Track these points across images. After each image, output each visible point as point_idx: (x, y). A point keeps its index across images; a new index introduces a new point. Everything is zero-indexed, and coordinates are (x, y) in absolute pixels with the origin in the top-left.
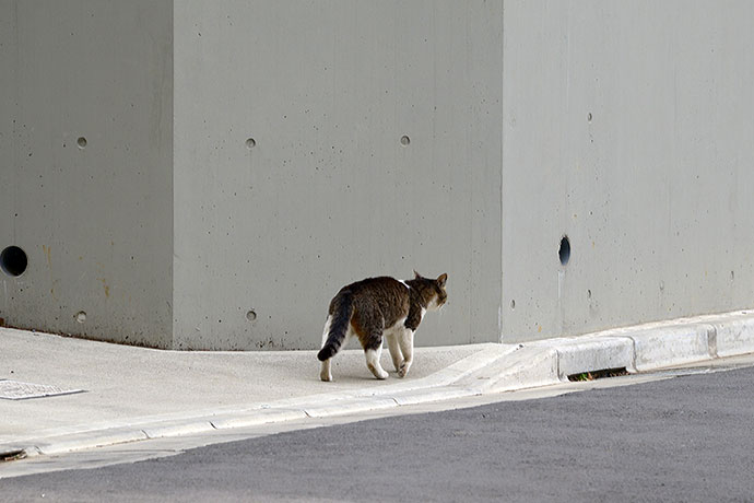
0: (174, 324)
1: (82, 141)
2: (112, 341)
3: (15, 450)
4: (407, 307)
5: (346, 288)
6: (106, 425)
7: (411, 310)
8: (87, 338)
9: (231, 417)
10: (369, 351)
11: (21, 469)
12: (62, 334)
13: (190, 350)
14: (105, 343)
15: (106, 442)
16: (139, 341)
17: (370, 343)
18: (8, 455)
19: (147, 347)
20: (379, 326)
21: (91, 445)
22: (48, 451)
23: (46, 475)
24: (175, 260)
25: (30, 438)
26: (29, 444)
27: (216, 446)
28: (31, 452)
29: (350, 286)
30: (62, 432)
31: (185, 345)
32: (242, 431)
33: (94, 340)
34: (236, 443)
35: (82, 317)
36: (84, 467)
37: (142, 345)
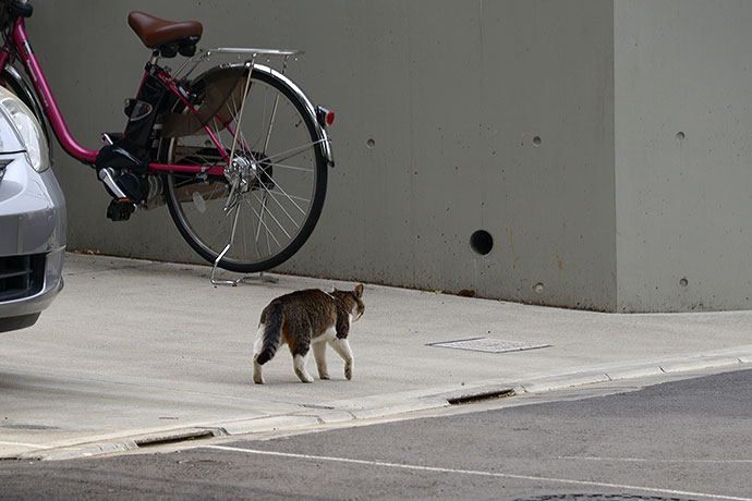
0: (618, 291)
1: (537, 139)
2: (566, 307)
3: (506, 389)
4: (334, 316)
5: (276, 300)
6: (575, 371)
7: (338, 319)
8: (544, 305)
9: (676, 363)
10: (298, 356)
11: (513, 402)
12: (523, 302)
13: (632, 312)
14: (560, 309)
15: (577, 383)
16: (588, 306)
17: (299, 349)
18: (501, 393)
19: (595, 311)
20: (307, 335)
21: (566, 385)
22: (532, 390)
23: (537, 405)
24: (617, 236)
25: (516, 381)
26: (516, 384)
27: (671, 383)
28: (519, 391)
29: (280, 298)
30: (540, 376)
31: (628, 309)
32: (689, 373)
33: (549, 306)
34: (687, 381)
35: (540, 287)
36: (565, 400)
37: (591, 309)
